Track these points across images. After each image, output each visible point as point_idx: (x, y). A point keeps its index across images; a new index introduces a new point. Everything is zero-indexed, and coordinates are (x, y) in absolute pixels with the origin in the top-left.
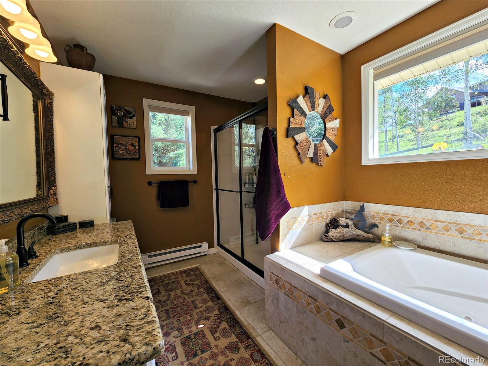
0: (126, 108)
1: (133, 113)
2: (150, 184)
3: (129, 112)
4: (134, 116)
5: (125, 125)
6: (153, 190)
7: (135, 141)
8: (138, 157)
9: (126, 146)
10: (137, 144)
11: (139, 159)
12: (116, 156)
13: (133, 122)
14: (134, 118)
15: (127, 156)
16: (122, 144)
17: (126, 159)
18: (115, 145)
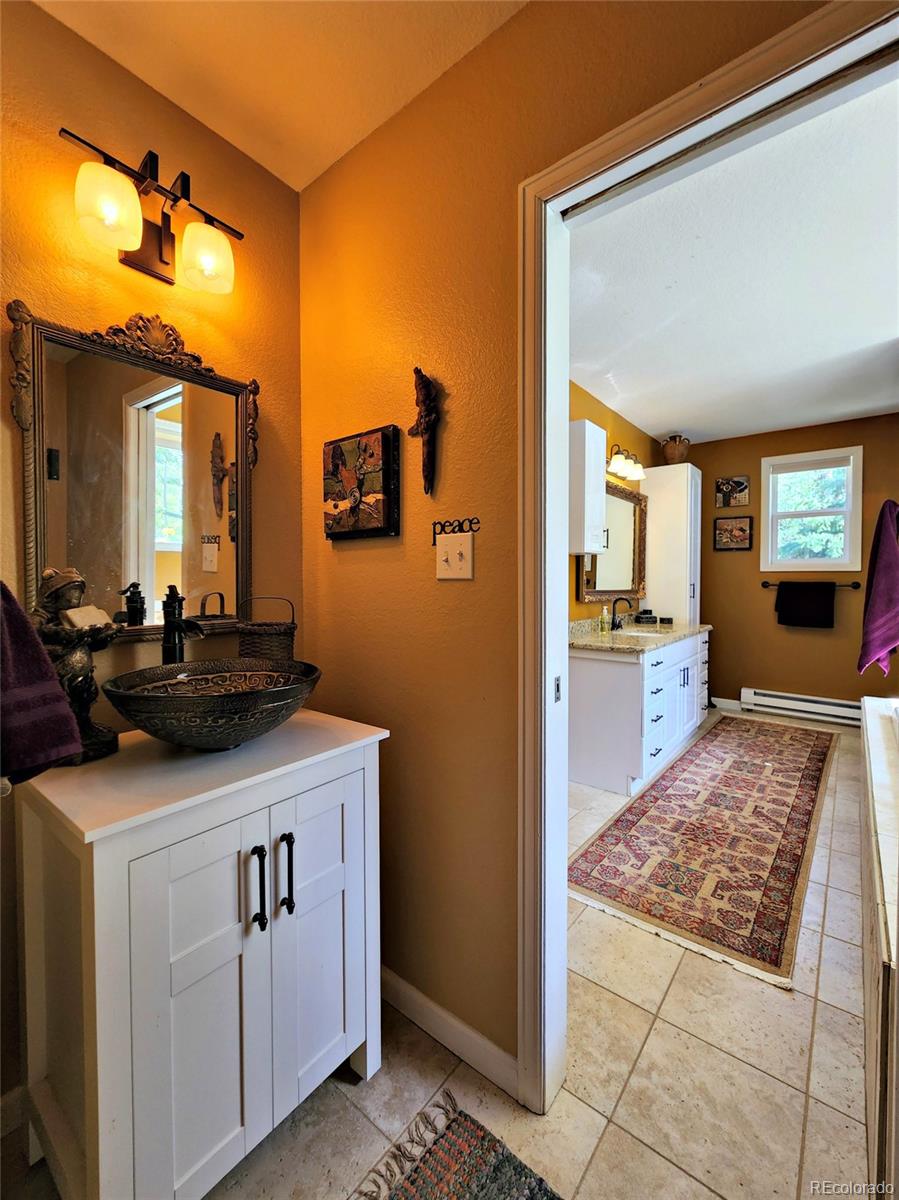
0: (736, 479)
1: (746, 484)
2: (765, 585)
3: (739, 484)
4: (746, 487)
5: (733, 502)
6: (771, 597)
7: (745, 523)
8: (748, 546)
9: (732, 531)
10: (747, 528)
11: (750, 549)
12: (718, 547)
13: (743, 497)
14: (747, 491)
15: (733, 546)
16: (727, 530)
17: (731, 549)
18: (718, 532)
